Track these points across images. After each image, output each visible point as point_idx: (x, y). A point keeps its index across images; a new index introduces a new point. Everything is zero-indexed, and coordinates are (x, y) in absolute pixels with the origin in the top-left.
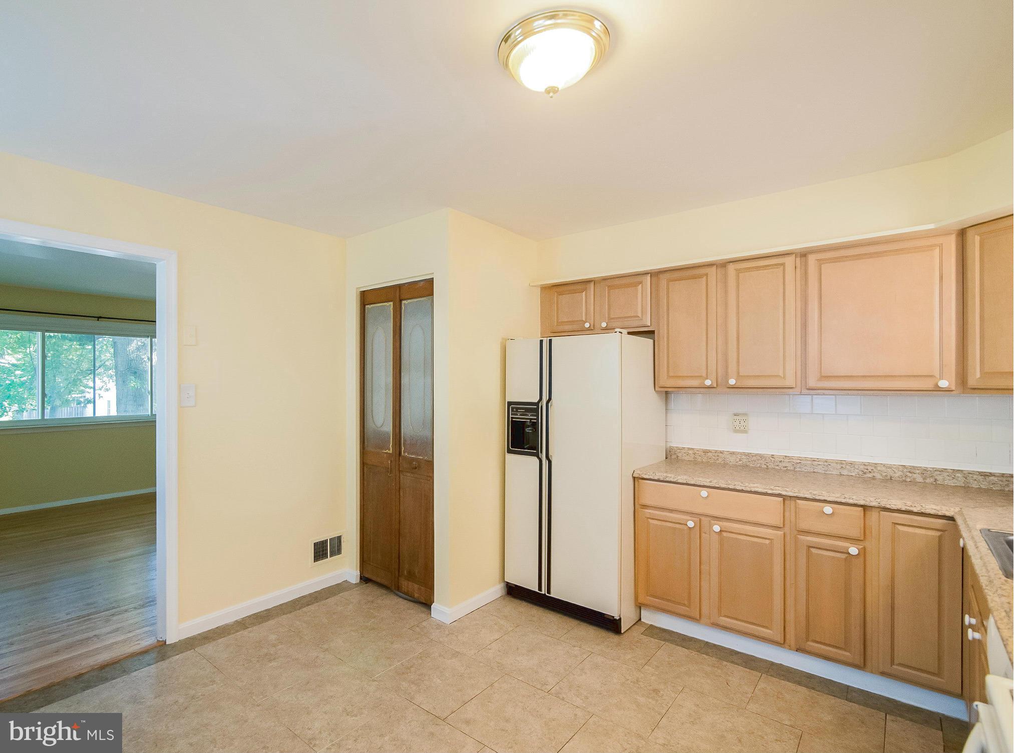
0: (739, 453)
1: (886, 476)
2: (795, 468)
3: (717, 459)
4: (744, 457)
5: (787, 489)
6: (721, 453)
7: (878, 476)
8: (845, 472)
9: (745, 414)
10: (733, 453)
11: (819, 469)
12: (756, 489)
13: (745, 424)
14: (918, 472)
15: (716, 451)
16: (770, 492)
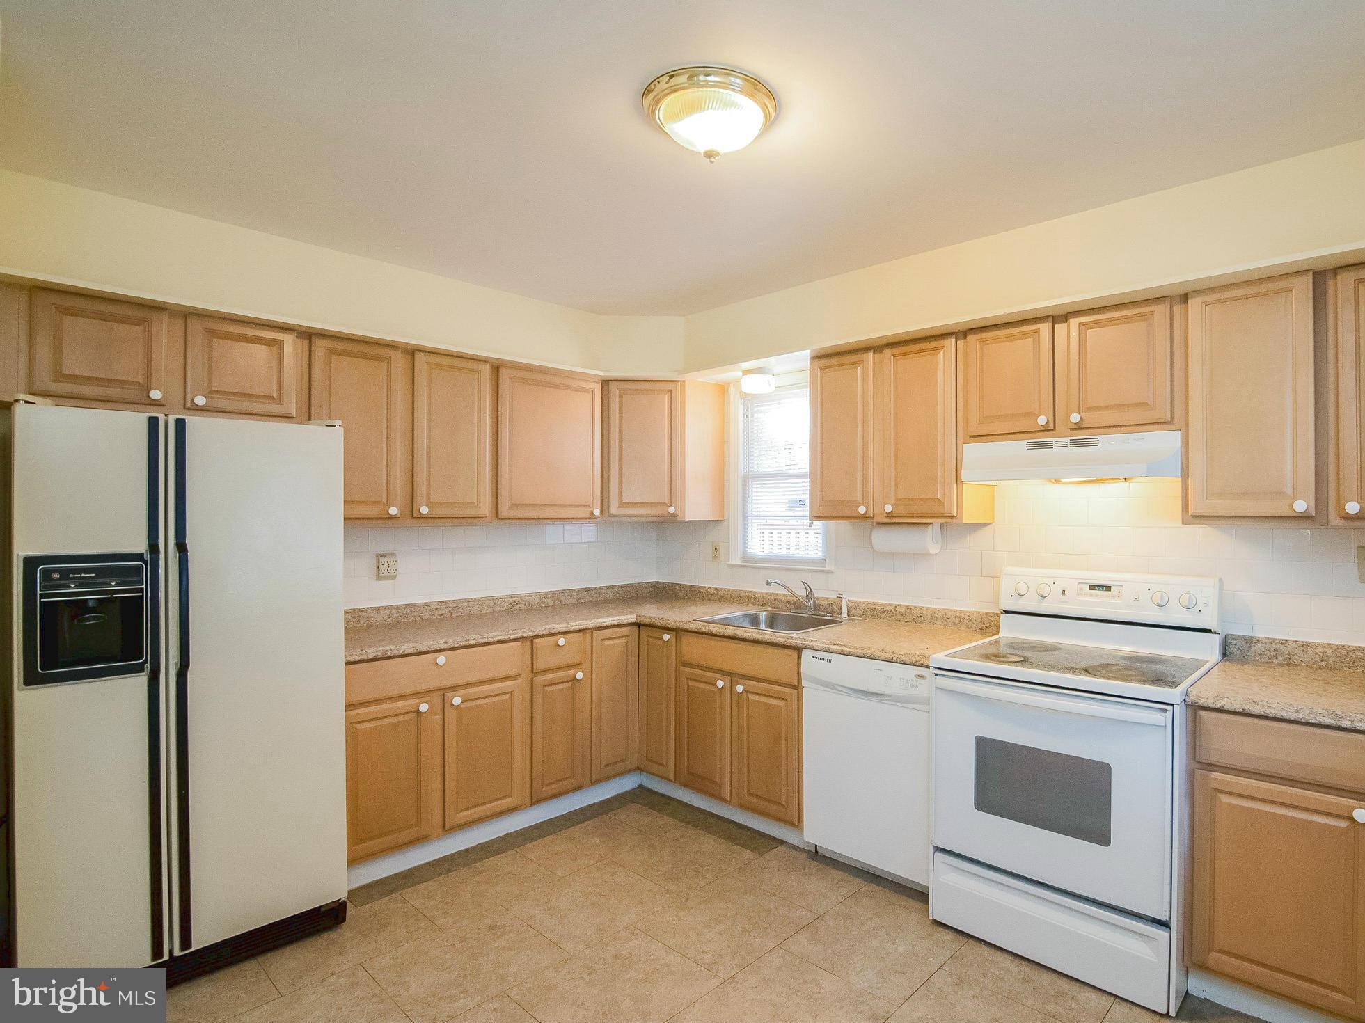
0: (385, 608)
1: (529, 605)
2: (451, 614)
3: (359, 621)
4: (394, 611)
5: (525, 630)
6: (362, 611)
7: (523, 607)
8: (497, 609)
9: (393, 554)
10: (378, 609)
11: (475, 610)
12: (499, 638)
13: (394, 567)
14: (550, 596)
15: (354, 611)
16: (512, 637)
